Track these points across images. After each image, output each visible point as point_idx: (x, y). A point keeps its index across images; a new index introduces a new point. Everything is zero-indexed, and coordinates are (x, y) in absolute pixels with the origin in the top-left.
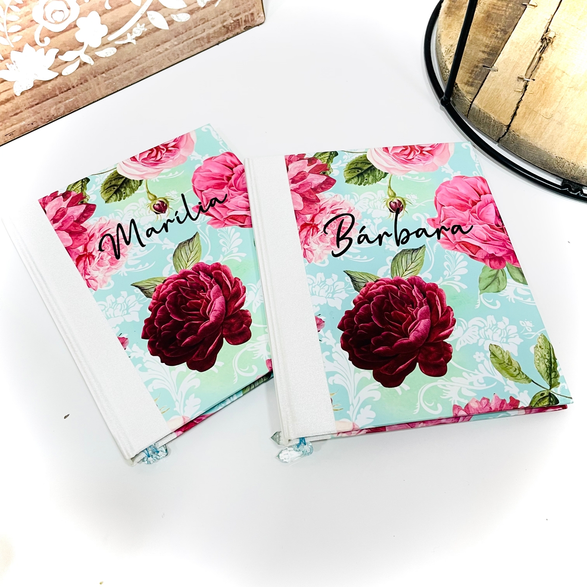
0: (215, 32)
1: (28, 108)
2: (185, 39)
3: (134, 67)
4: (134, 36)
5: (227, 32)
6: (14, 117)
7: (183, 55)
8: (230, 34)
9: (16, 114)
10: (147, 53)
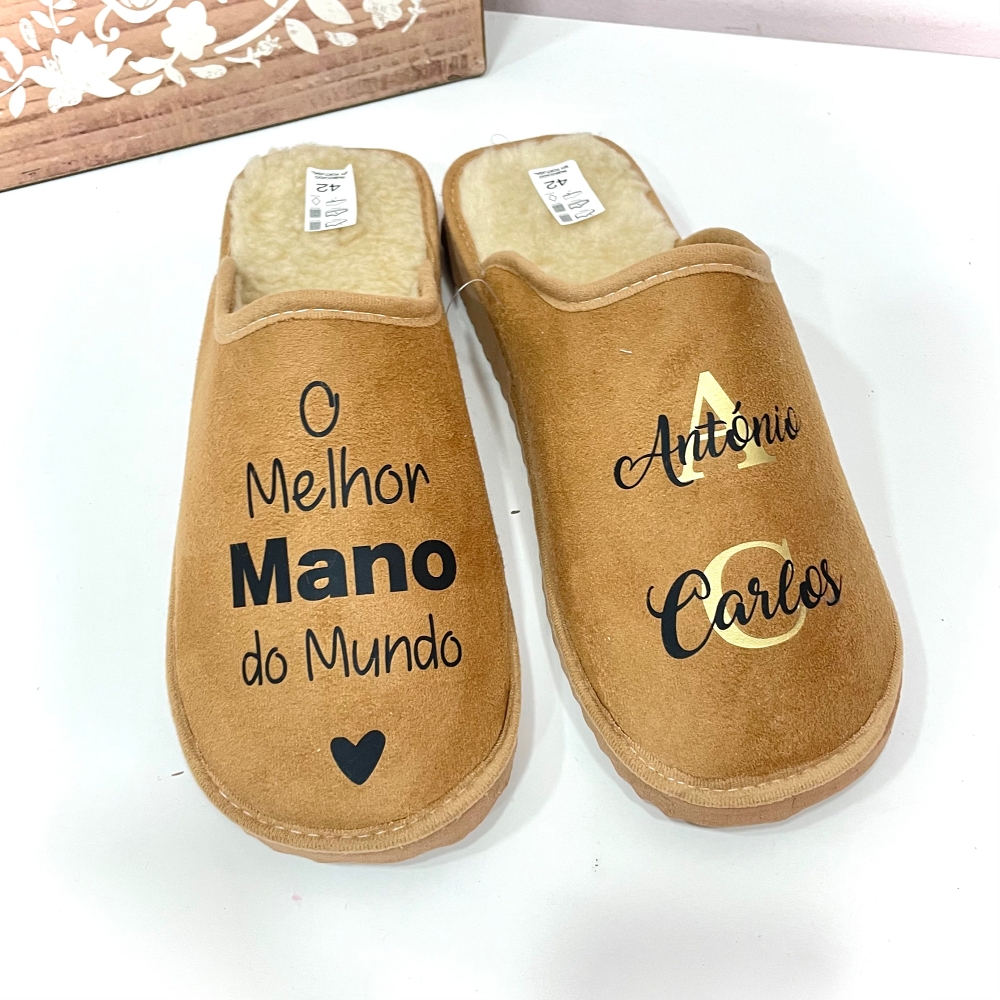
0: (396, 74)
2: (345, 74)
3: (251, 104)
4: (259, 53)
7: (338, 101)
10: (278, 86)
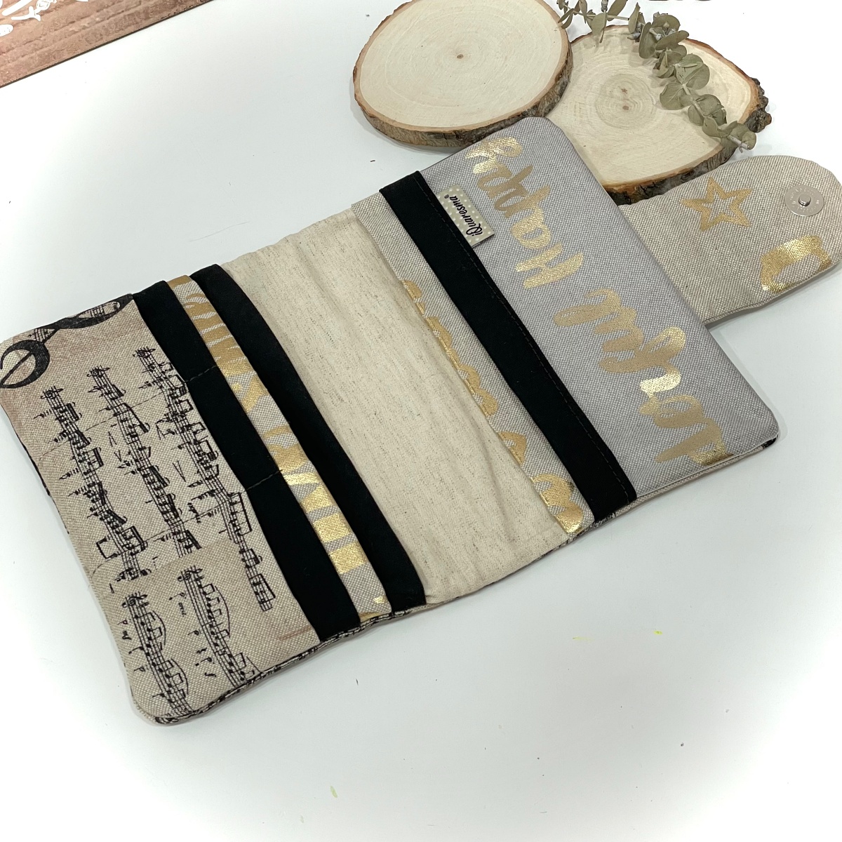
0: (155, 6)
2: (112, 13)
3: (36, 50)
4: (39, 10)
7: (108, 36)
10: (57, 32)
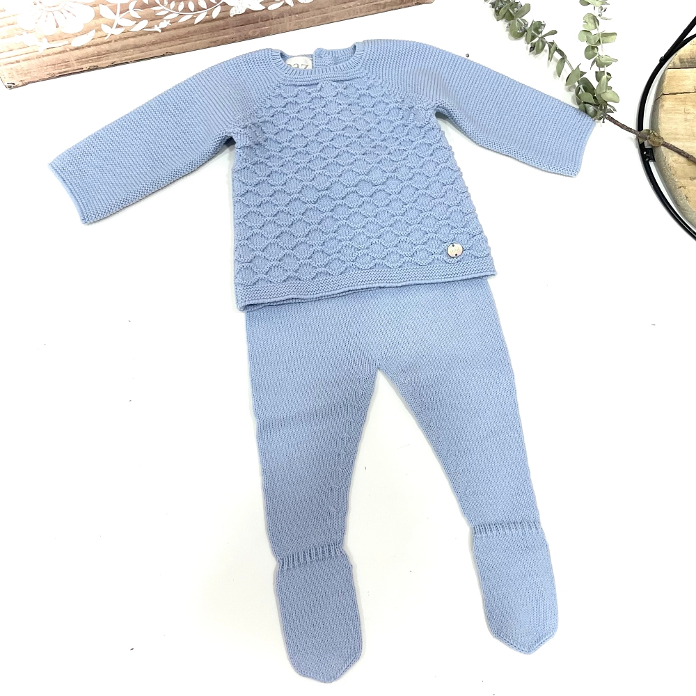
1: (234, 27)
5: (401, 4)
6: (223, 31)
8: (403, 6)
9: (224, 29)
